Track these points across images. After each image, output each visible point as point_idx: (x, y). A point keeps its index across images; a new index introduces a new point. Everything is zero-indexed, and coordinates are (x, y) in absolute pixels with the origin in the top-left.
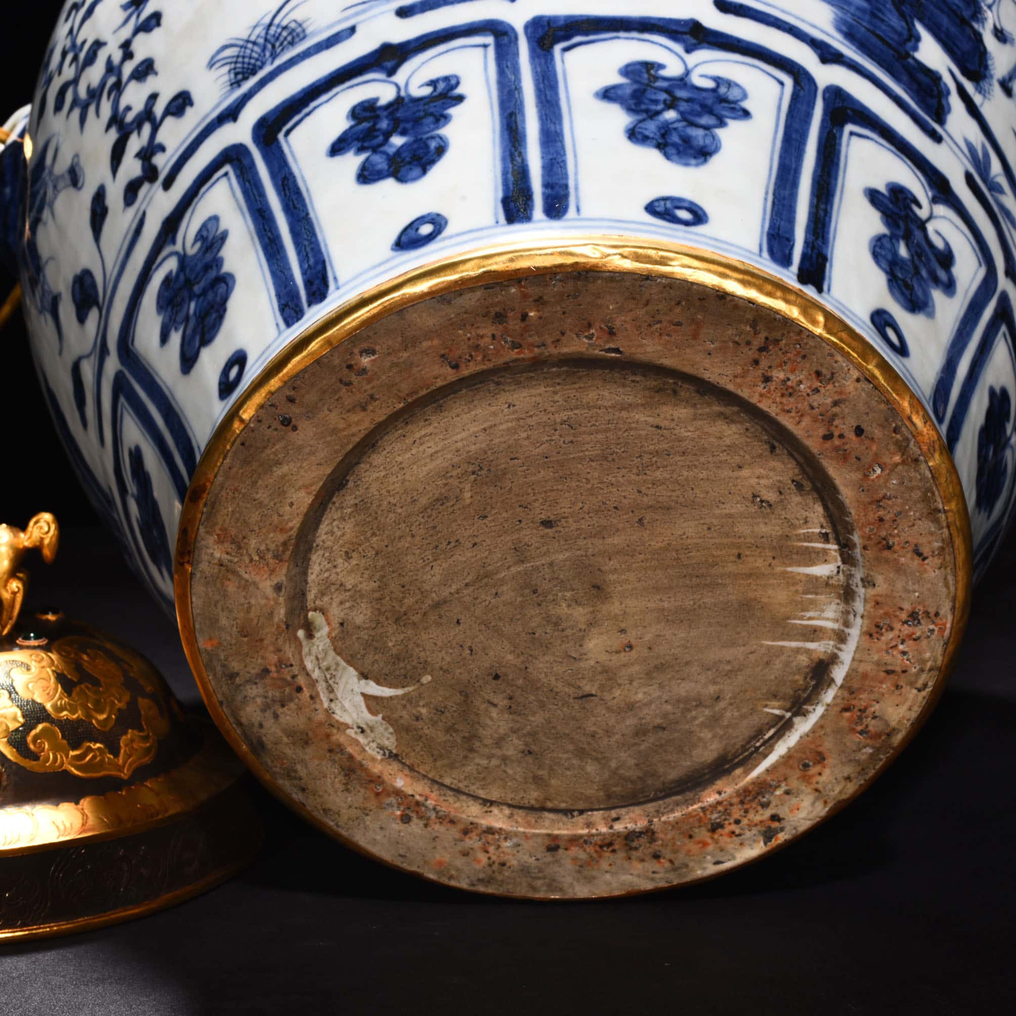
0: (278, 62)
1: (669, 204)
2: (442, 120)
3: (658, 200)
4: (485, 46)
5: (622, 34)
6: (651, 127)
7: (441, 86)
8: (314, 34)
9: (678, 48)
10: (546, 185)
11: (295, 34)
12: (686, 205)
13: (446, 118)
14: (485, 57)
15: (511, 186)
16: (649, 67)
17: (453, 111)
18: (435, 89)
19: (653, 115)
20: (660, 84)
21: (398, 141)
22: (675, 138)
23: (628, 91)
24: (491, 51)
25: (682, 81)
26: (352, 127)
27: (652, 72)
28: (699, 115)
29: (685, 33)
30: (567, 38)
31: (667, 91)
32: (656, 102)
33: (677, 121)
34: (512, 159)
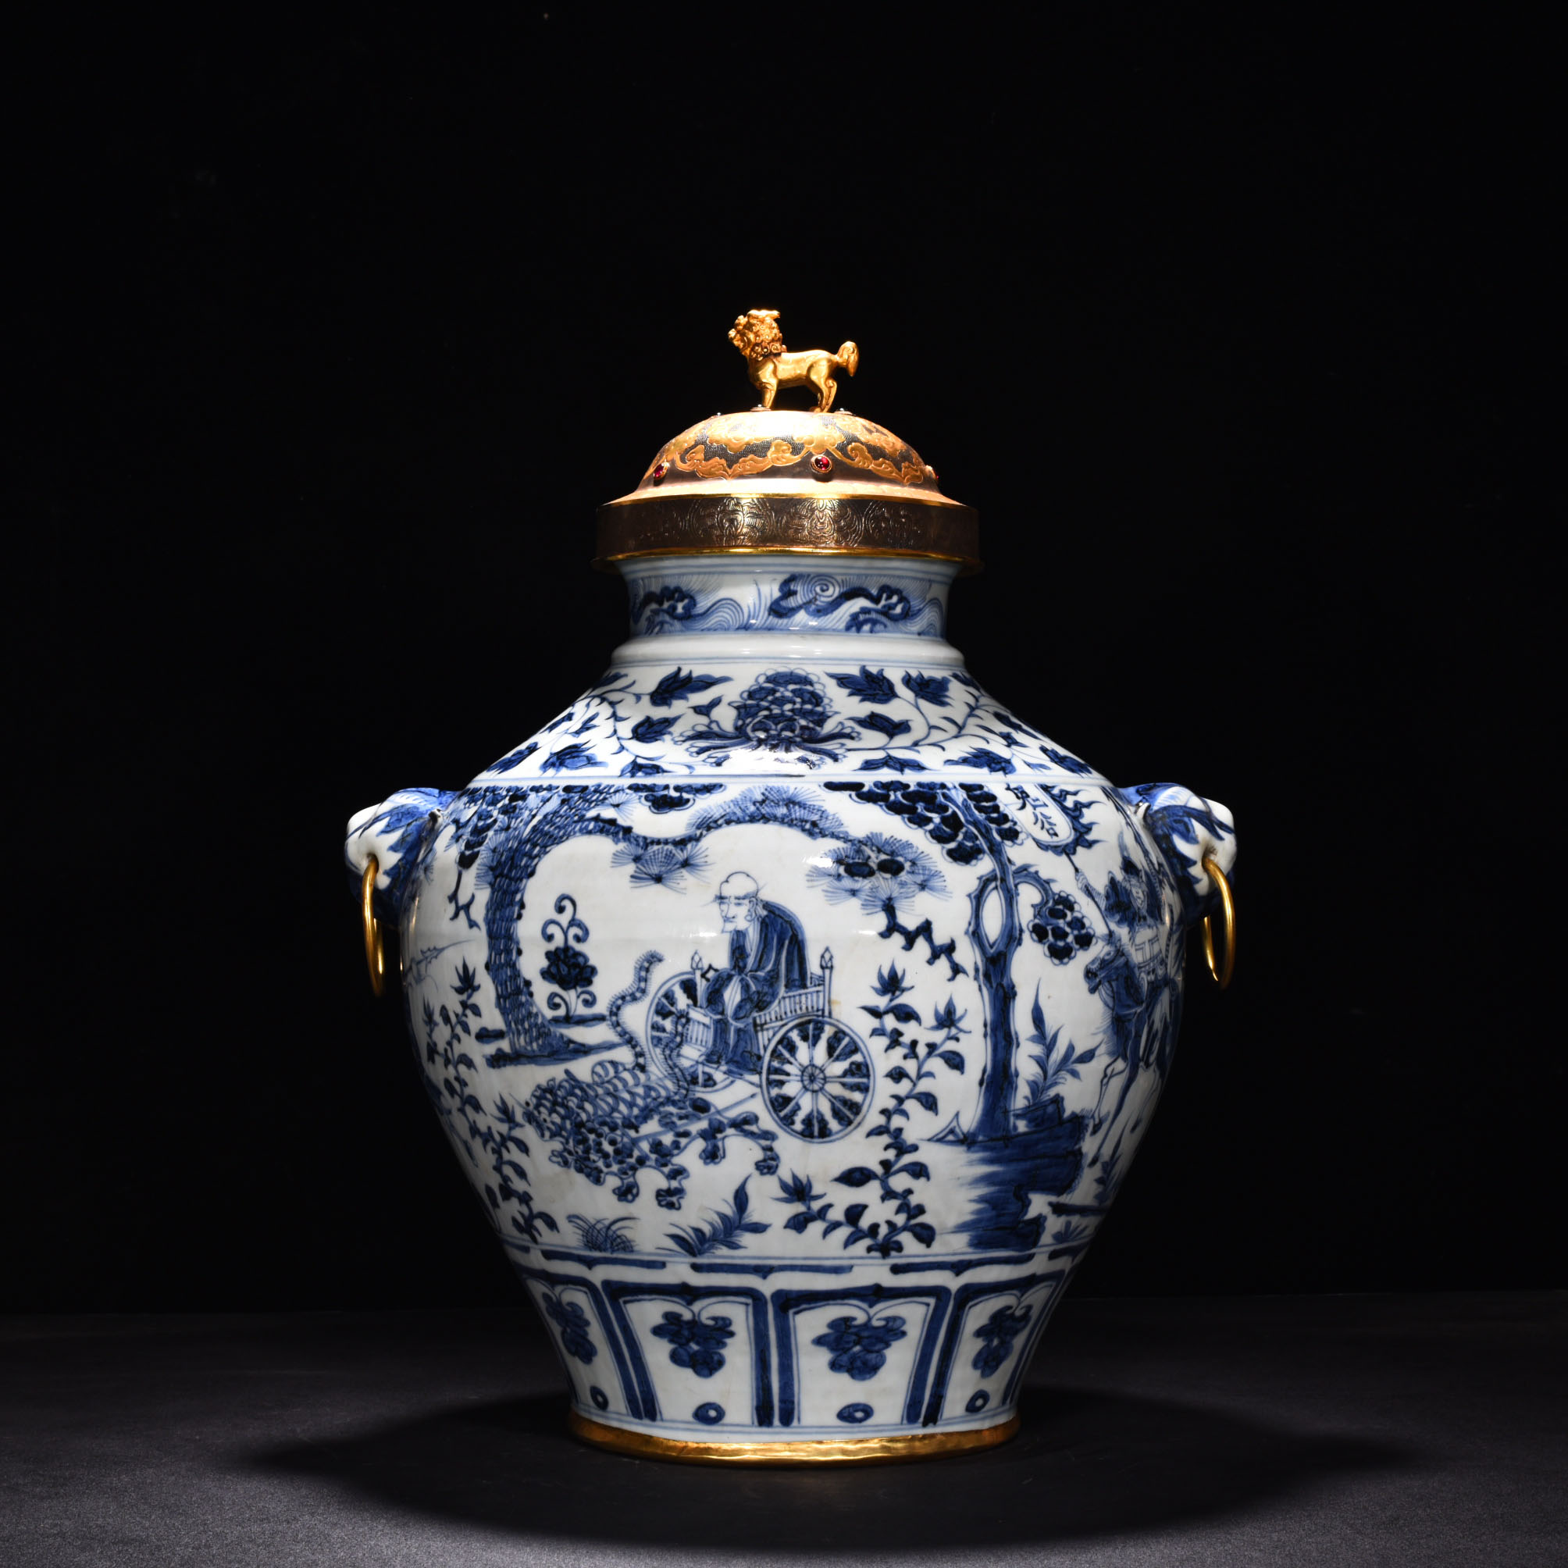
0: (615, 1255)
1: (851, 1410)
2: (721, 1344)
3: (845, 1408)
4: (747, 1305)
5: (831, 1302)
6: (845, 1358)
7: (720, 1323)
8: (639, 1252)
9: (865, 1306)
10: (782, 1401)
11: (626, 1246)
12: (861, 1407)
13: (724, 1345)
14: (747, 1312)
15: (761, 1397)
16: (847, 1321)
17: (728, 1341)
18: (717, 1323)
19: (846, 1351)
20: (853, 1330)
21: (694, 1347)
22: (858, 1363)
23: (832, 1338)
24: (751, 1309)
25: (867, 1325)
26: (665, 1324)
27: (848, 1323)
28: (874, 1345)
29: (869, 1295)
30: (797, 1305)
31: (856, 1334)
32: (848, 1342)
33: (861, 1351)
34: (762, 1380)
